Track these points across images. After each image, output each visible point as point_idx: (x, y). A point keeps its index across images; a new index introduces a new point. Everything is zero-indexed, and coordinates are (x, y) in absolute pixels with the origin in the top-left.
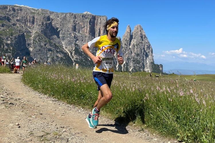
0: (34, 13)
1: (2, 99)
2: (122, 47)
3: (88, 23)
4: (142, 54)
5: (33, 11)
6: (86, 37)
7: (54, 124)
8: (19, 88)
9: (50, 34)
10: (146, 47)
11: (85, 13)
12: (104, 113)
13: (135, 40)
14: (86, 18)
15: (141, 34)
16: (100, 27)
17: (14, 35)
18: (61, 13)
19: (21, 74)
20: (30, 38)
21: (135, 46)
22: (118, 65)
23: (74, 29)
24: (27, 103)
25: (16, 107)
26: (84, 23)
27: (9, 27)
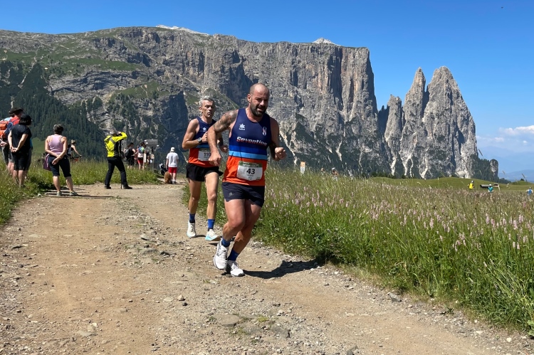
0: (202, 45)
1: (145, 242)
2: (405, 121)
3: (326, 67)
4: (451, 135)
5: (201, 41)
6: (321, 98)
7: (258, 298)
8: (179, 218)
9: (239, 94)
10: (459, 119)
11: (318, 42)
12: (365, 274)
13: (435, 104)
14: (322, 54)
15: (449, 89)
16: (353, 75)
17: (161, 98)
18: (263, 43)
19: (182, 186)
20: (197, 103)
21: (433, 118)
22: (394, 163)
23: (294, 81)
24: (197, 252)
25: (176, 259)
26: (316, 66)
27: (148, 79)
